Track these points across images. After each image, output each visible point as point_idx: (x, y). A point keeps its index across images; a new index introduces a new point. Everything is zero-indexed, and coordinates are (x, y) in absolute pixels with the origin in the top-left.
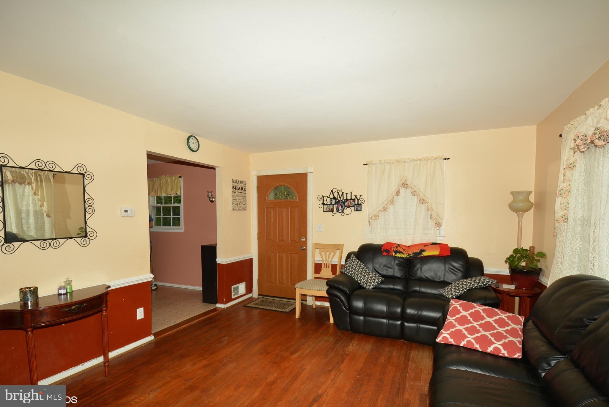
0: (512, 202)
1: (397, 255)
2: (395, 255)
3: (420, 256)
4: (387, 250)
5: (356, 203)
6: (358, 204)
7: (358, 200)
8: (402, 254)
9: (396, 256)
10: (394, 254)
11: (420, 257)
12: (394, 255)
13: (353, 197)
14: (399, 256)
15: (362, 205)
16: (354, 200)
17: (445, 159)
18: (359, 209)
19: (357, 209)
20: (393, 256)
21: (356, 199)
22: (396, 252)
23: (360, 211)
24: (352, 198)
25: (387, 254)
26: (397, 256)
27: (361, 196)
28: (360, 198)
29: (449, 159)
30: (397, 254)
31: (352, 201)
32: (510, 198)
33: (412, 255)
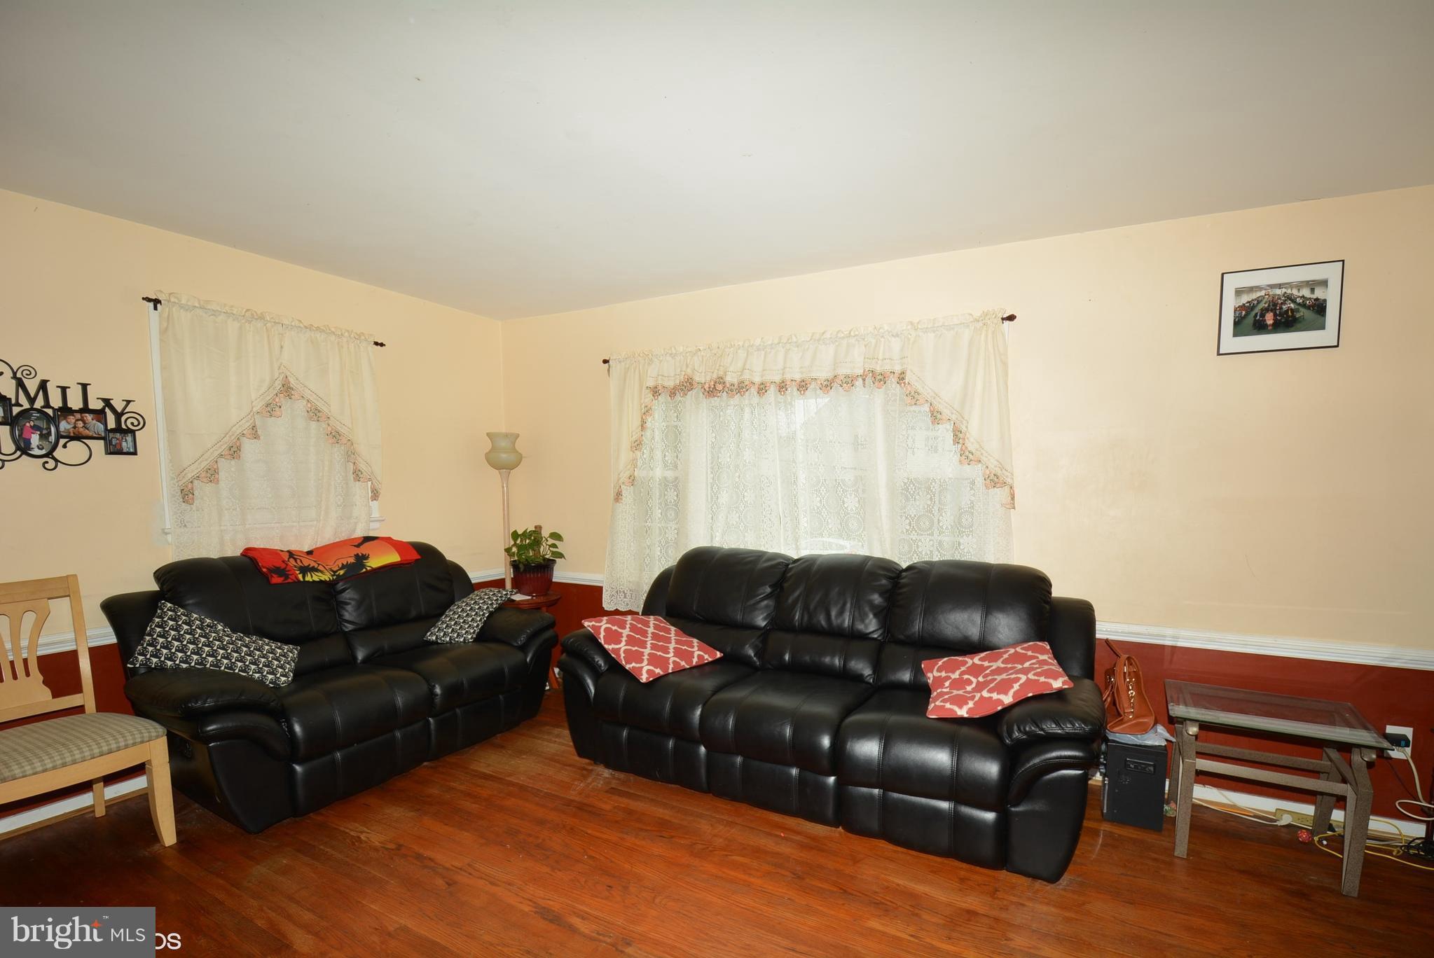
0: (490, 452)
1: (308, 578)
2: (304, 577)
3: (364, 570)
4: (278, 568)
5: (111, 424)
6: (118, 429)
7: (118, 416)
8: (320, 574)
9: (308, 582)
10: (300, 577)
11: (364, 573)
12: (302, 579)
13: (95, 404)
14: (316, 579)
15: (136, 432)
16: (100, 414)
17: (376, 344)
18: (127, 445)
19: (118, 447)
20: (299, 581)
21: (107, 410)
22: (305, 570)
23: (135, 453)
24: (91, 406)
25: (282, 579)
26: (311, 580)
27: (128, 402)
28: (126, 411)
29: (384, 347)
30: (309, 573)
31: (89, 417)
32: (488, 445)
33: (342, 572)
